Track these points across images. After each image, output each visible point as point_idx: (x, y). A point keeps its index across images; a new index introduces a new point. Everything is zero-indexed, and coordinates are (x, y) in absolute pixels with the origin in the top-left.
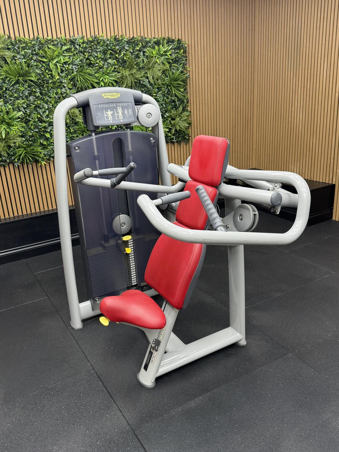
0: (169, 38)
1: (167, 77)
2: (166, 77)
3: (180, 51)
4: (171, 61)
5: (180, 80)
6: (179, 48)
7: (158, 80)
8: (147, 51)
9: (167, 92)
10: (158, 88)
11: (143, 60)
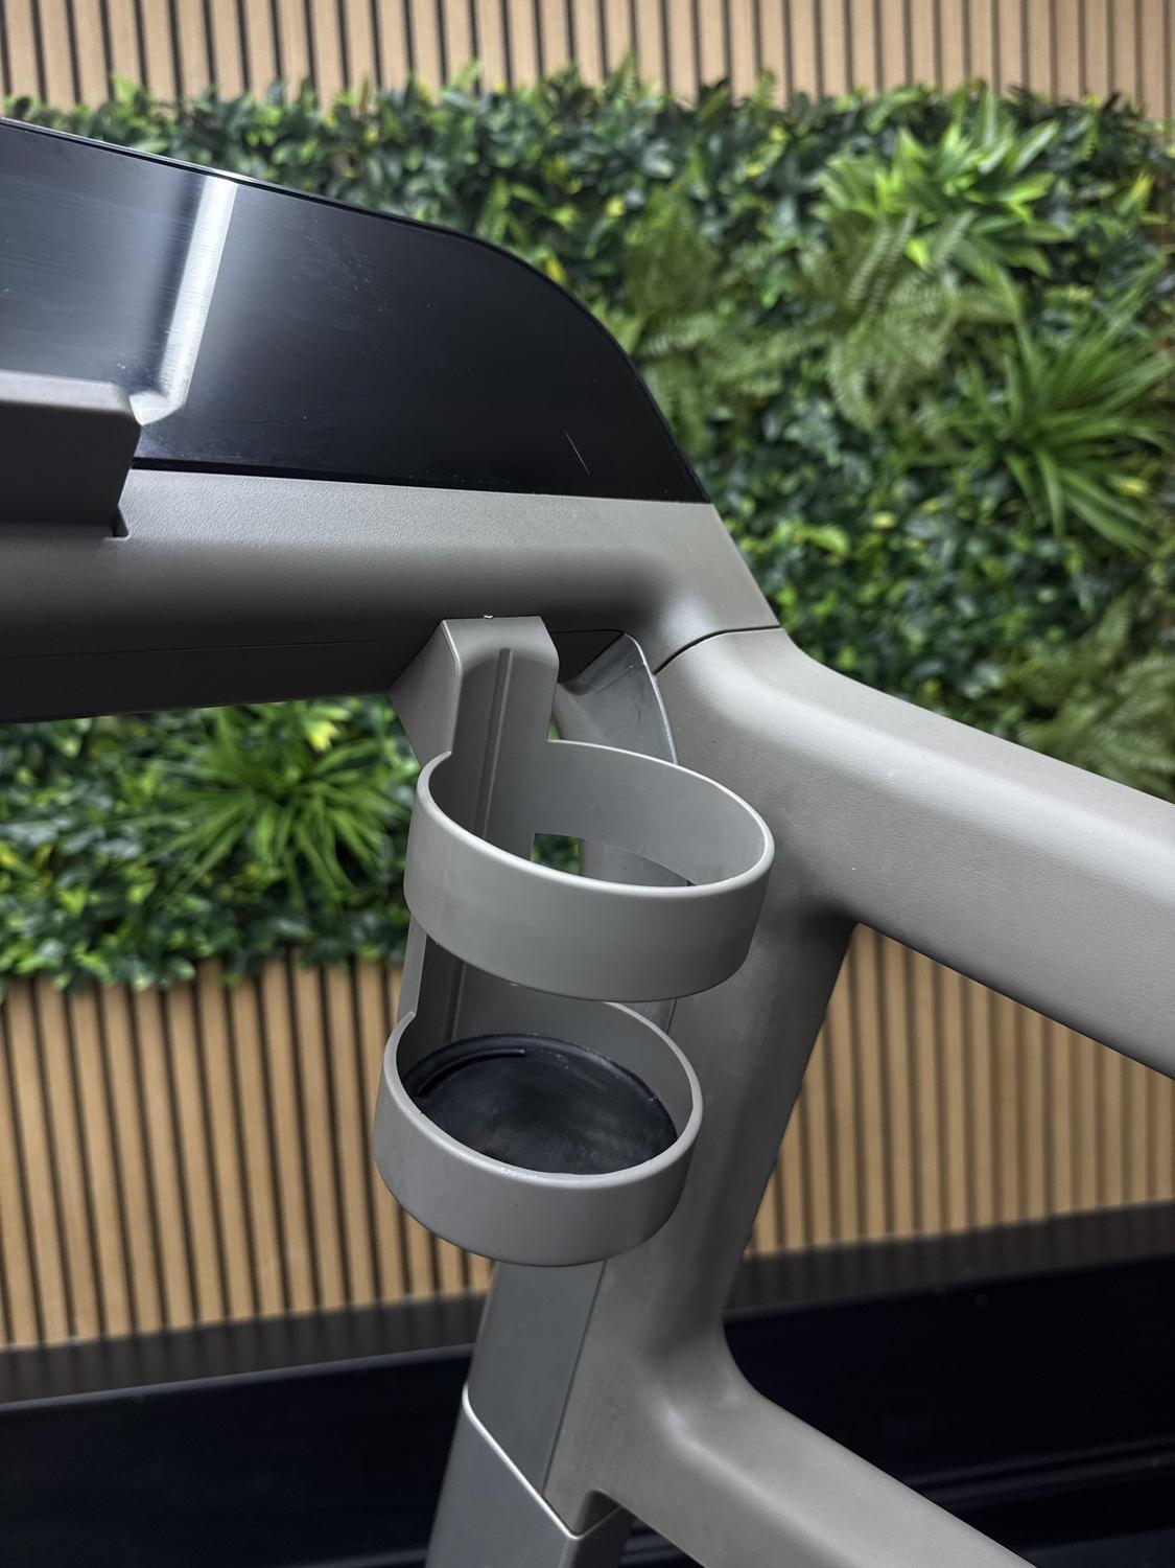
0: (1025, 93)
1: (1002, 386)
2: (989, 390)
3: (1123, 190)
4: (1039, 263)
5: (1113, 402)
6: (1109, 167)
7: (914, 406)
8: (833, 191)
9: (1001, 504)
10: (915, 472)
11: (792, 254)
